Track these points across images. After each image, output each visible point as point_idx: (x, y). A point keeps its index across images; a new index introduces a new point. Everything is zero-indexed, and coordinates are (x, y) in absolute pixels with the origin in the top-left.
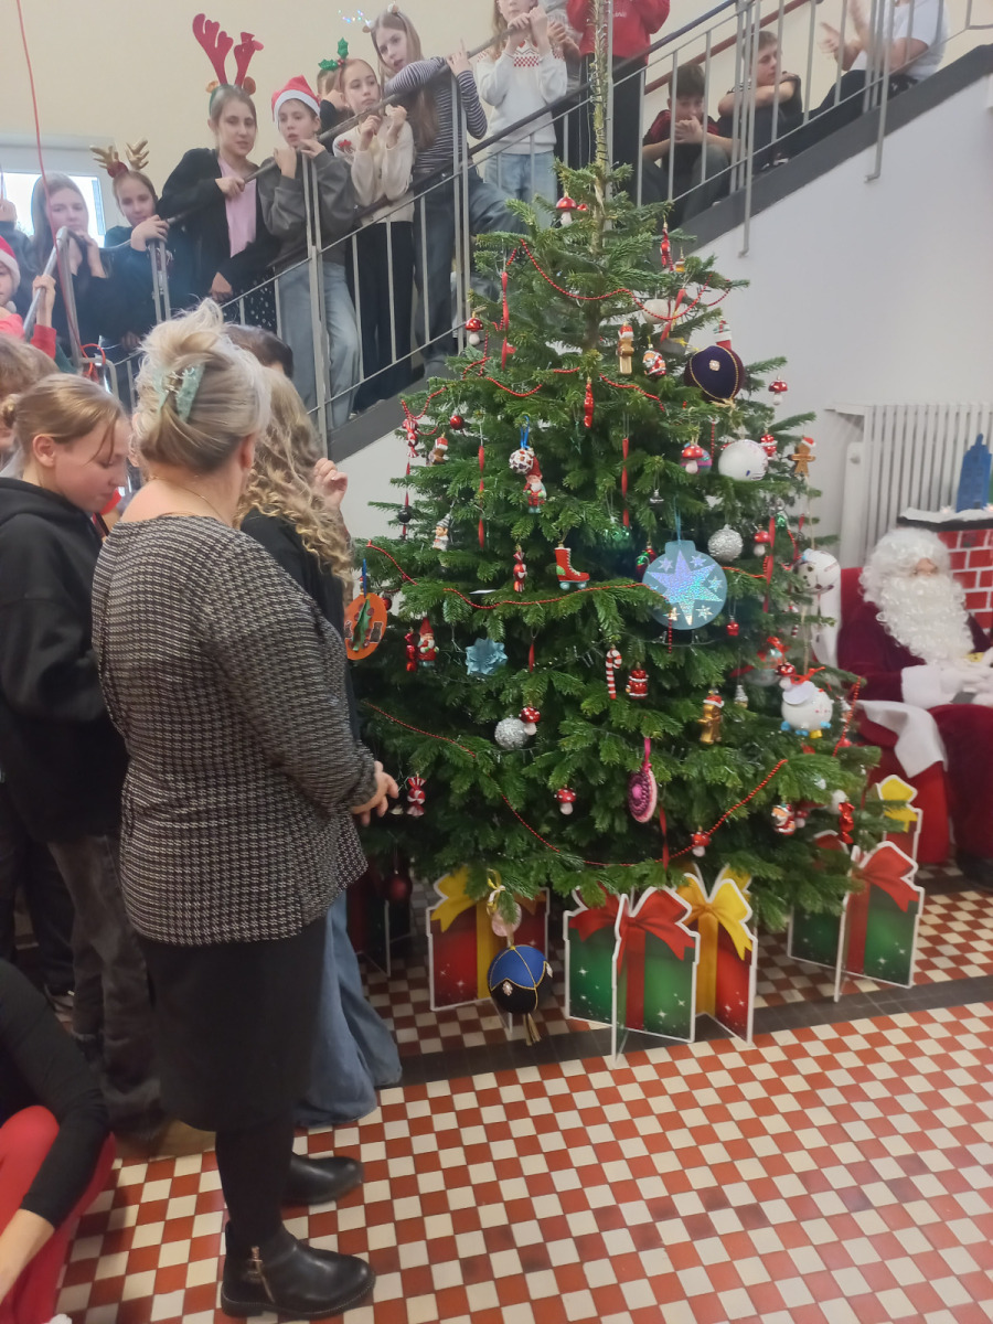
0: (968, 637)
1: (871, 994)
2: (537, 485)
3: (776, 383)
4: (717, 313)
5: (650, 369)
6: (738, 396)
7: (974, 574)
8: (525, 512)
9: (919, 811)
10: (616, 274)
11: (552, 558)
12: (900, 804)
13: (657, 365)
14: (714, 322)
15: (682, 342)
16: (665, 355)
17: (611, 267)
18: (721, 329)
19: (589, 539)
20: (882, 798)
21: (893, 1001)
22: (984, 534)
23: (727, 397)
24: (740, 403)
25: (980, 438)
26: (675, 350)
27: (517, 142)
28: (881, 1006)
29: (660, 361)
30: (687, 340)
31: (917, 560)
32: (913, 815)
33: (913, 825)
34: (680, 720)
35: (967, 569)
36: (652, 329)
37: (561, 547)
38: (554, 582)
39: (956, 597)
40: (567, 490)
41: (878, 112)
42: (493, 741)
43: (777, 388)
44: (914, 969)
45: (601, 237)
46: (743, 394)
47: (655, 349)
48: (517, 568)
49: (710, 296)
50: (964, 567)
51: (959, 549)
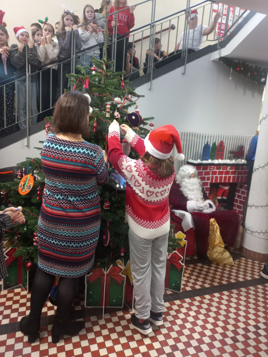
0: (202, 194)
1: (170, 294)
3: (151, 124)
4: (135, 103)
5: (116, 117)
6: (140, 126)
7: (205, 177)
9: (186, 241)
10: (107, 89)
12: (181, 240)
13: (118, 116)
14: (134, 106)
15: (126, 110)
16: (120, 113)
17: (105, 87)
18: (136, 108)
20: (176, 238)
21: (176, 296)
22: (208, 167)
23: (137, 127)
24: (140, 128)
25: (208, 142)
26: (124, 112)
27: (89, 52)
28: (172, 298)
29: (119, 115)
30: (127, 110)
31: (190, 174)
32: (184, 242)
33: (185, 245)
34: (118, 216)
35: (203, 176)
36: (117, 106)
39: (200, 183)
41: (185, 57)
43: (152, 125)
44: (182, 286)
45: (105, 79)
46: (142, 126)
47: (118, 111)
49: (134, 99)
50: (202, 175)
51: (201, 171)
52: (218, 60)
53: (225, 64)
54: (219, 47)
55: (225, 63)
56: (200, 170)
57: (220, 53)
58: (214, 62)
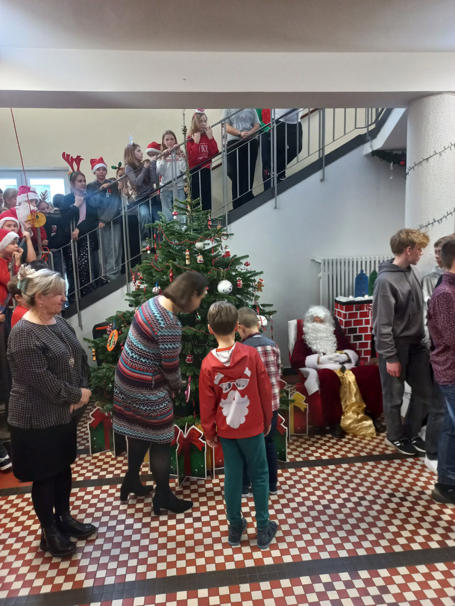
7: (362, 320)
9: (307, 404)
22: (364, 306)
32: (304, 406)
33: (305, 409)
52: (371, 155)
53: (381, 159)
56: (353, 310)
57: (371, 146)
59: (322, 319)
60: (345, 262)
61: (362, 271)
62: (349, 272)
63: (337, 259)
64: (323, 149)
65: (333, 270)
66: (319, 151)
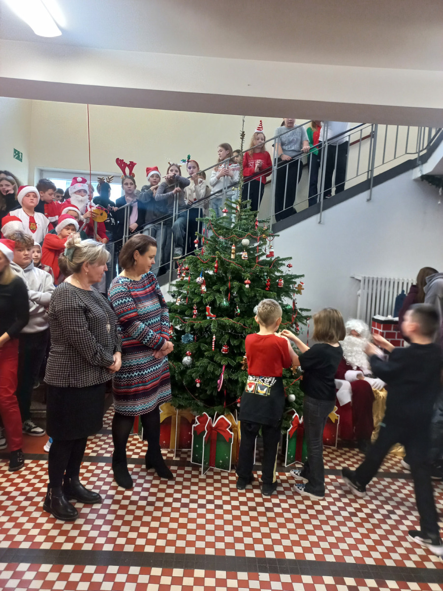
2: (204, 288)
3: (289, 265)
8: (199, 295)
11: (205, 311)
18: (270, 248)
19: (216, 305)
33: (336, 420)
34: (236, 362)
37: (208, 306)
38: (205, 317)
40: (213, 290)
42: (182, 363)
47: (246, 252)
48: (194, 311)
50: (394, 338)
51: (392, 331)
52: (420, 179)
53: (430, 184)
54: (419, 162)
55: (430, 182)
56: (390, 330)
57: (421, 171)
58: (416, 180)
59: (359, 333)
60: (386, 282)
61: (403, 291)
62: (389, 292)
63: (377, 278)
64: (372, 171)
65: (372, 289)
66: (368, 172)
